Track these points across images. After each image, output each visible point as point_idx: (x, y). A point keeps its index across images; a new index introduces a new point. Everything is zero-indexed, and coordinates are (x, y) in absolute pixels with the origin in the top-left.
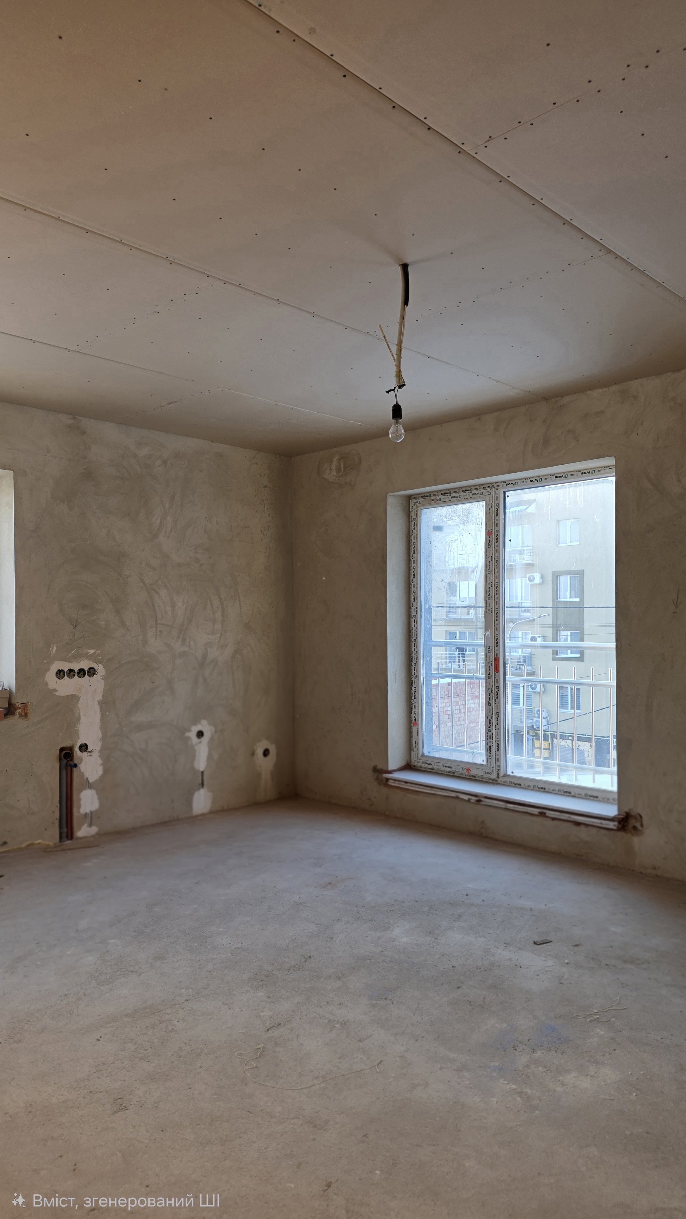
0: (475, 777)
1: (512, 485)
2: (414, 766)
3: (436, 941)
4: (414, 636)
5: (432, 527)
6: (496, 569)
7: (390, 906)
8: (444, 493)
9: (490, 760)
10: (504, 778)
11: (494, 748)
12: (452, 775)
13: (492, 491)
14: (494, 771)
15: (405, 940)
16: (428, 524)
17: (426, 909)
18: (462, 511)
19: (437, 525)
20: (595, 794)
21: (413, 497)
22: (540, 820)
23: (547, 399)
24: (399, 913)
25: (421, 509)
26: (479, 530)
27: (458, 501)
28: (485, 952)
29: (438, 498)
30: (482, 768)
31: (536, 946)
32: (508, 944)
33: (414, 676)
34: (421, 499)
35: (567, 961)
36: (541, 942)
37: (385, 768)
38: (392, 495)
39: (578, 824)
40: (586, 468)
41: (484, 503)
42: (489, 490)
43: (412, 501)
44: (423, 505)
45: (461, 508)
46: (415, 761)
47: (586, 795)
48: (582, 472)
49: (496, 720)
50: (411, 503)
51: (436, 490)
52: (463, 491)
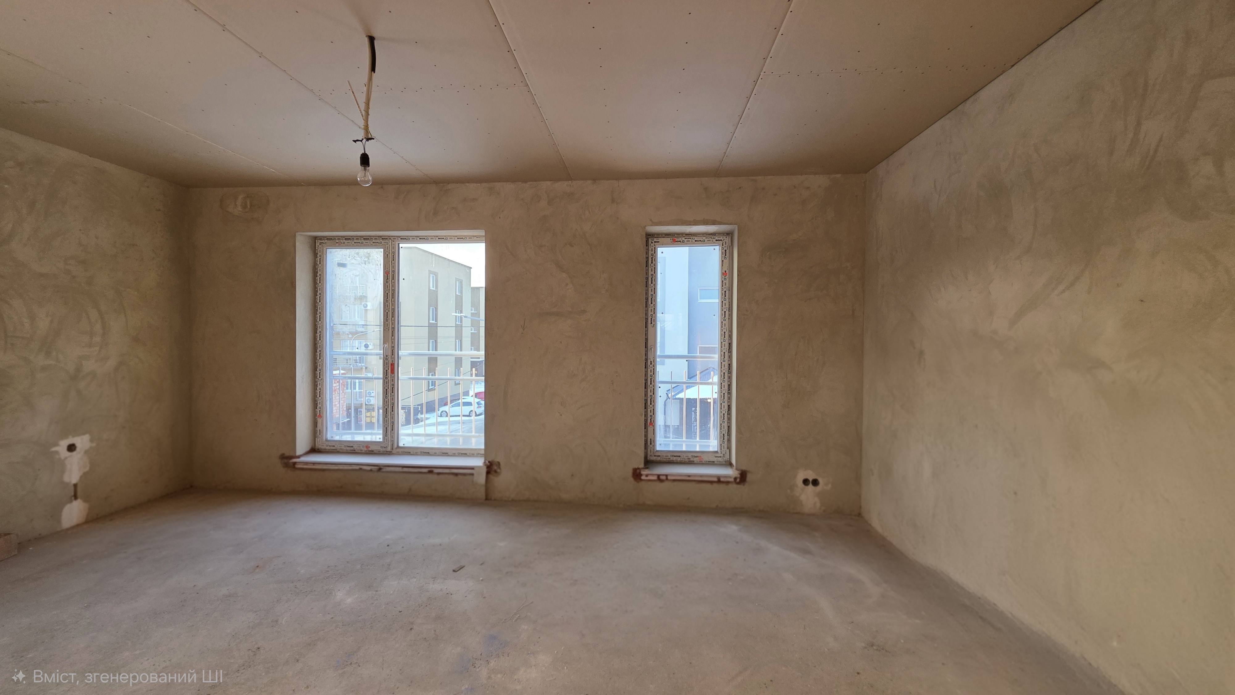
0: (373, 451)
1: (405, 239)
2: (318, 449)
3: (377, 593)
4: (320, 347)
5: (336, 263)
6: (392, 299)
7: (325, 573)
8: (347, 238)
9: (386, 438)
10: (398, 449)
11: (389, 429)
12: (354, 452)
13: (390, 242)
14: (389, 445)
15: (349, 600)
16: (333, 261)
17: (359, 567)
18: (364, 254)
19: (341, 262)
20: (464, 452)
21: (319, 238)
22: (430, 476)
23: (437, 183)
24: (335, 577)
25: (326, 249)
26: (378, 270)
27: (360, 246)
28: (420, 590)
29: (342, 242)
30: (380, 444)
31: (455, 573)
32: (435, 578)
33: (319, 379)
34: (326, 241)
35: (481, 579)
36: (458, 569)
37: (291, 454)
38: (301, 235)
39: (456, 474)
40: (462, 235)
41: (382, 250)
42: (387, 241)
43: (318, 241)
44: (329, 246)
45: (363, 251)
46: (319, 445)
47: (459, 454)
48: (458, 237)
49: (391, 408)
50: (317, 243)
51: (340, 235)
52: (364, 239)
